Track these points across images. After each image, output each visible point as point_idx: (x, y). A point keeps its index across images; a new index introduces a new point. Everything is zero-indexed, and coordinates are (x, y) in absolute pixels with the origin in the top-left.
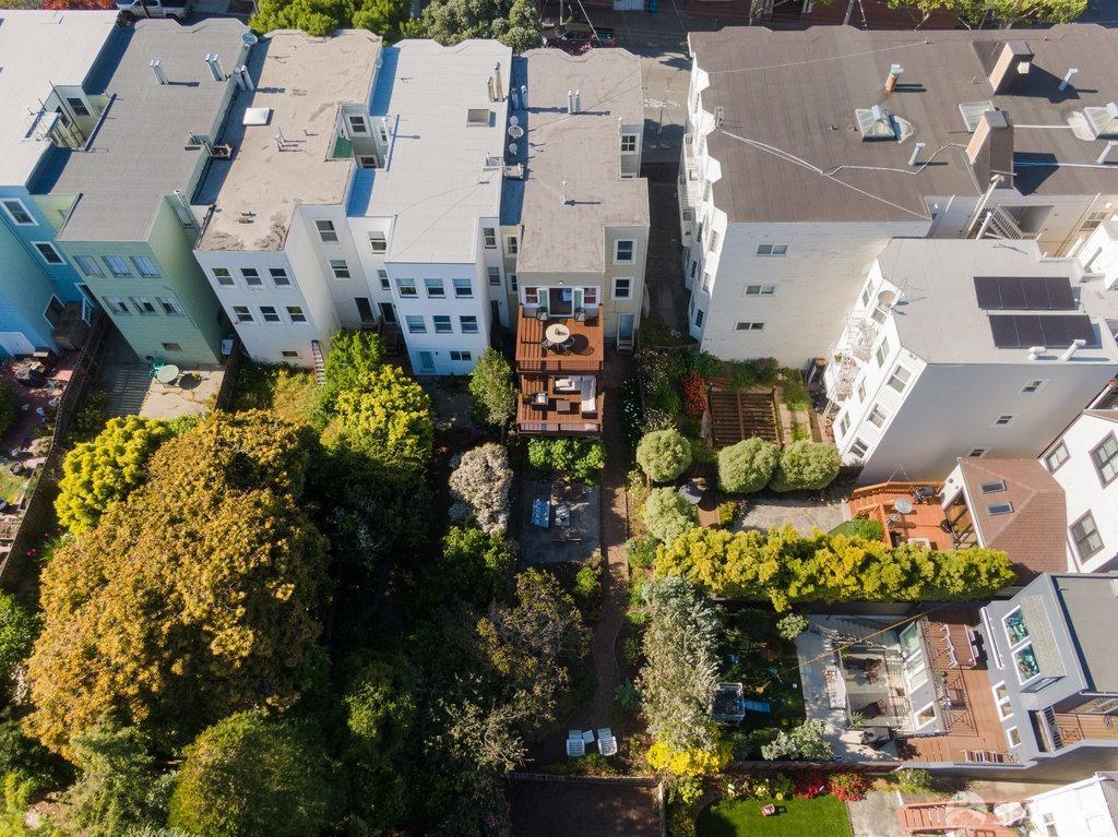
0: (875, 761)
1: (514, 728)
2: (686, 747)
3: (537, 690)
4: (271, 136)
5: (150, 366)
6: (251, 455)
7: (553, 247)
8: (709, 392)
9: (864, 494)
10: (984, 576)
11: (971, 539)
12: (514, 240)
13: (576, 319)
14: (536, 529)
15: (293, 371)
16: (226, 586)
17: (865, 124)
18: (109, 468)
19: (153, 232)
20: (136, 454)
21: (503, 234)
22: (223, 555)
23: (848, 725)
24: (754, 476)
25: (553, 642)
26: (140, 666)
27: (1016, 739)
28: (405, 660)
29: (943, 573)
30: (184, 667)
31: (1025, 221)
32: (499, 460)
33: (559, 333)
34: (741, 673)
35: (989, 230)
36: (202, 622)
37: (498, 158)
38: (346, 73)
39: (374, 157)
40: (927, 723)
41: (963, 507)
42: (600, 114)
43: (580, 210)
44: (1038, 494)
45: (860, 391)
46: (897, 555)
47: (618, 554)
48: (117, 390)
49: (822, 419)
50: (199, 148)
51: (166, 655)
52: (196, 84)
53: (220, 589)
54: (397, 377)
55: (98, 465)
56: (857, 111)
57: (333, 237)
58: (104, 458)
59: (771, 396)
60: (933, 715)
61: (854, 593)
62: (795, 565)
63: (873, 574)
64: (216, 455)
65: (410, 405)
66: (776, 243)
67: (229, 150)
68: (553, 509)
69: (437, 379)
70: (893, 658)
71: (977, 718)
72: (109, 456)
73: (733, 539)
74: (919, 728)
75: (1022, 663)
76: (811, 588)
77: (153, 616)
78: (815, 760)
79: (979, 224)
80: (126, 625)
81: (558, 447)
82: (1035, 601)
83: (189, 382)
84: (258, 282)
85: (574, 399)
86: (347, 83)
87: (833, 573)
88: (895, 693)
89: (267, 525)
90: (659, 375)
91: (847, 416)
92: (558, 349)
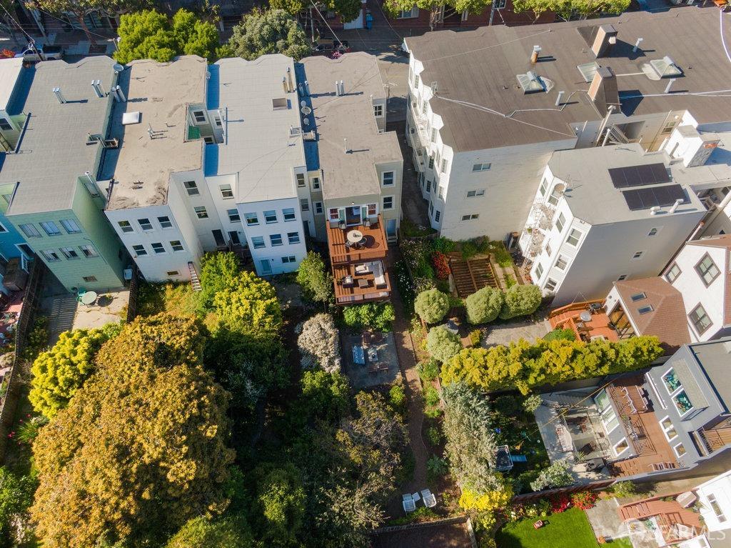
0: (597, 481)
1: (371, 499)
2: (485, 491)
3: (382, 471)
4: (144, 131)
5: (75, 295)
6: (169, 343)
7: (344, 181)
8: (449, 262)
9: (558, 314)
10: (646, 354)
11: (630, 331)
12: (316, 180)
13: (365, 226)
14: (356, 366)
15: (176, 285)
16: (171, 433)
17: (524, 83)
18: (68, 367)
19: (74, 202)
20: (85, 353)
21: (309, 177)
22: (166, 413)
23: (576, 460)
24: (490, 311)
25: (387, 438)
26: (120, 498)
27: (681, 452)
28: (292, 465)
29: (621, 355)
30: (150, 494)
31: (628, 132)
32: (329, 324)
33: (356, 236)
34: (503, 439)
35: (609, 140)
36: (158, 461)
37: (298, 129)
38: (187, 84)
39: (212, 136)
40: (624, 450)
41: (621, 313)
42: (357, 94)
43: (357, 155)
44: (667, 298)
45: (547, 249)
46: (592, 348)
47: (413, 374)
48: (54, 314)
49: (522, 270)
50: (96, 143)
51: (137, 487)
52: (86, 101)
53: (168, 436)
54: (252, 279)
55: (59, 365)
56: (518, 76)
57: (196, 192)
58: (63, 360)
59: (488, 260)
60: (627, 446)
61: (568, 375)
62: (531, 363)
63: (580, 362)
64: (145, 347)
65: (264, 296)
66: (484, 162)
67: (116, 142)
68: (366, 351)
69: (274, 277)
70: (593, 414)
71: (654, 443)
72: (65, 358)
73: (488, 353)
74: (617, 455)
75: (679, 403)
76: (543, 377)
77: (124, 462)
78: (562, 487)
79: (603, 137)
80: (106, 471)
81: (364, 310)
82: (680, 364)
83: (104, 302)
84: (150, 227)
85: (369, 277)
86: (189, 91)
87: (555, 365)
88: (599, 436)
89: (192, 388)
90: (419, 255)
91: (540, 265)
92: (356, 246)
